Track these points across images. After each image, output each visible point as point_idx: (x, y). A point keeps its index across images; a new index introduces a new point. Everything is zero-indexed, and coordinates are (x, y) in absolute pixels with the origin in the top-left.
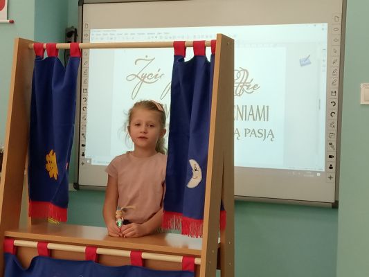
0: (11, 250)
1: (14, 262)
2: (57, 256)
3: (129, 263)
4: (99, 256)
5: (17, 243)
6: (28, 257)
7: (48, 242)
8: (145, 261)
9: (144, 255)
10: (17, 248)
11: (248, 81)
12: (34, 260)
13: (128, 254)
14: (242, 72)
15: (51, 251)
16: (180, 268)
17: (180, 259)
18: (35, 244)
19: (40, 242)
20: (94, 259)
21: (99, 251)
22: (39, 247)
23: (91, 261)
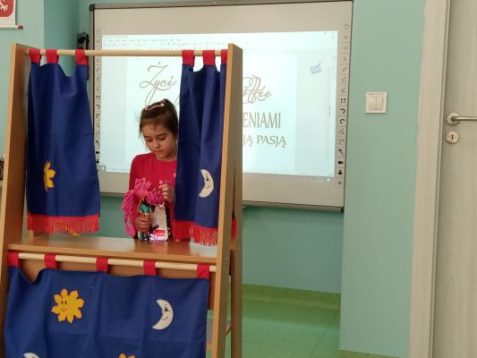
0: (16, 263)
1: (19, 275)
2: (66, 268)
3: (142, 272)
4: (110, 267)
5: (21, 256)
6: (35, 270)
7: (55, 254)
8: (158, 270)
9: (158, 265)
10: (22, 261)
11: (261, 88)
12: (41, 273)
13: (141, 263)
14: (254, 80)
15: (59, 264)
16: (195, 276)
17: (194, 267)
18: (42, 257)
19: (47, 254)
20: (105, 270)
21: (111, 262)
22: (46, 260)
23: (102, 272)
